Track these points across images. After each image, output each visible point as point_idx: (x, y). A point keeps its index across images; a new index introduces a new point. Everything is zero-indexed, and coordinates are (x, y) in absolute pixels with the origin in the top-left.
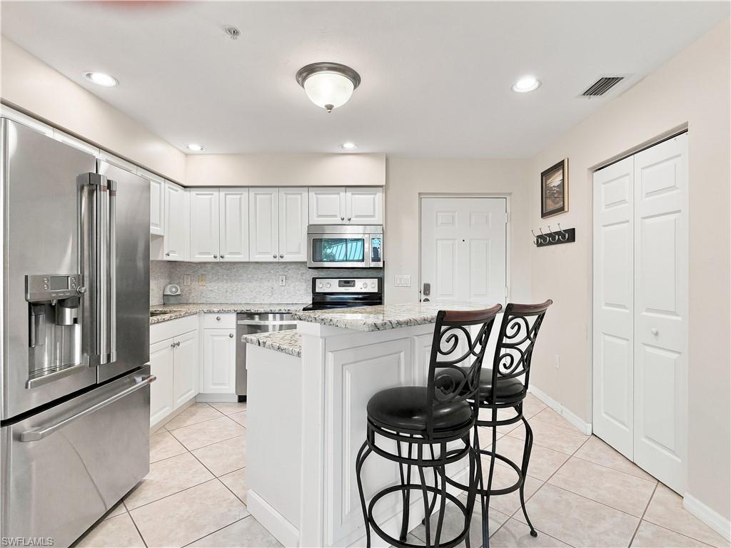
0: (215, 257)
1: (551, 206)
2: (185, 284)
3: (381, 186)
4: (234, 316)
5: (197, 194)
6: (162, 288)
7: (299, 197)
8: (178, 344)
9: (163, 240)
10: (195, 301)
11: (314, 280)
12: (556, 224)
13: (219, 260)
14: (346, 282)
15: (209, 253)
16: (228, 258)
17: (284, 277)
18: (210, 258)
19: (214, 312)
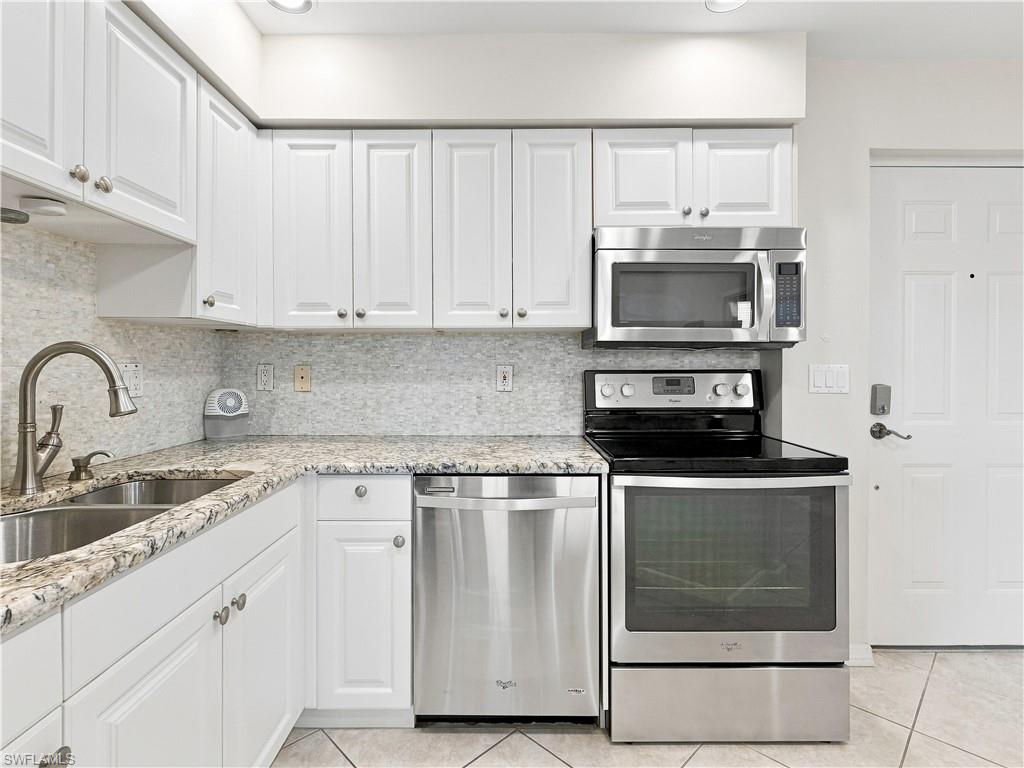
0: (341, 315)
2: (260, 388)
3: (788, 125)
4: (406, 483)
5: (292, 147)
6: (200, 398)
7: (568, 153)
8: (240, 603)
9: (193, 256)
10: (285, 431)
11: (588, 377)
13: (350, 323)
14: (669, 382)
15: (325, 306)
16: (377, 319)
17: (510, 369)
18: (326, 320)
19: (348, 473)
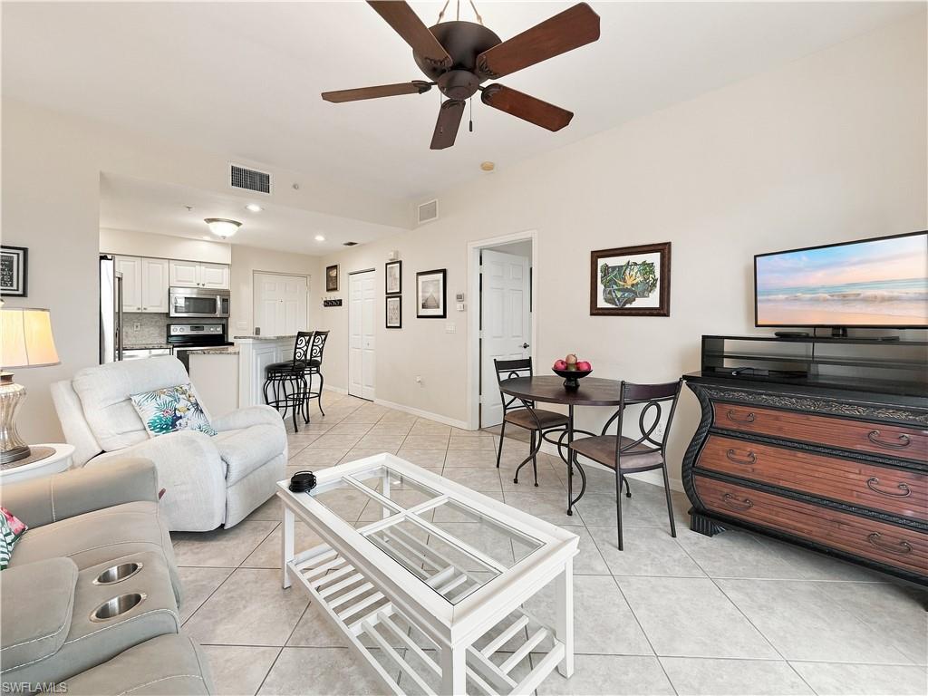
1: (331, 286)
3: (227, 265)
7: (161, 266)
11: (168, 327)
12: (333, 296)
14: (196, 327)
17: (139, 324)
